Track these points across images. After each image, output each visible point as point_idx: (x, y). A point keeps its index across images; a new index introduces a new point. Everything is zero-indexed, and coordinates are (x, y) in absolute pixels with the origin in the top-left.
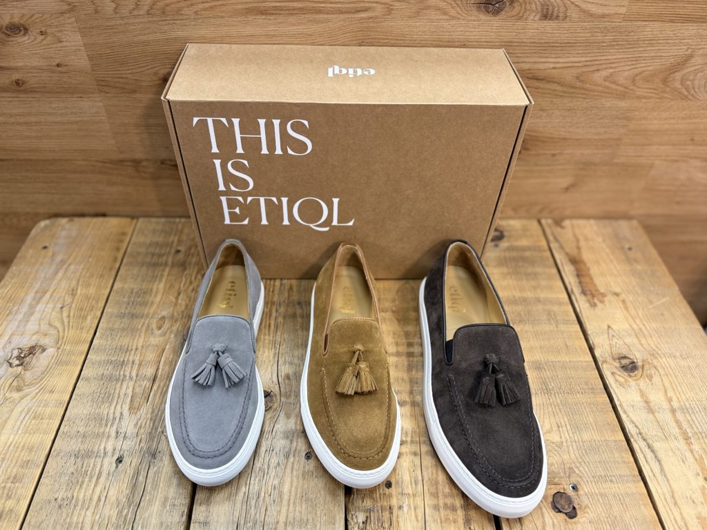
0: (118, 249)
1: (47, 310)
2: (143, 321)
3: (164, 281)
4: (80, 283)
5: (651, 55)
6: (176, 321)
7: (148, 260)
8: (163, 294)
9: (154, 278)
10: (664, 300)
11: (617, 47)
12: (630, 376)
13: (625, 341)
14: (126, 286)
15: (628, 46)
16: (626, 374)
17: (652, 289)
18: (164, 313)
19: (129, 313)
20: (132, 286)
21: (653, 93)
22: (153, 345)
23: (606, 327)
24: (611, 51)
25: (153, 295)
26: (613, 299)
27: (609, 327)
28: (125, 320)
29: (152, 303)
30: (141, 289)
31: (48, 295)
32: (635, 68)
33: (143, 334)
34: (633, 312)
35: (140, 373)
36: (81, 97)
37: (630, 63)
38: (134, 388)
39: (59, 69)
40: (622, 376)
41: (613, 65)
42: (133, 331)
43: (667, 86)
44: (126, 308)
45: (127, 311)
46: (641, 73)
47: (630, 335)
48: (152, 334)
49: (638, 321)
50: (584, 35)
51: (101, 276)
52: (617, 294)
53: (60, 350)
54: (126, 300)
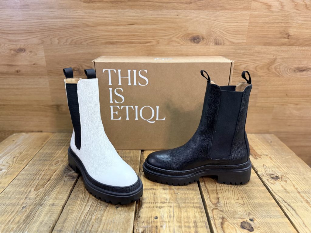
0: (44, 141)
1: (7, 158)
2: (49, 162)
3: (61, 150)
4: (25, 150)
5: (260, 58)
6: (64, 162)
7: (56, 144)
8: (60, 154)
9: (57, 149)
10: (288, 157)
11: (246, 55)
12: (276, 181)
13: (272, 169)
14: (45, 151)
15: (250, 55)
16: (274, 180)
17: (283, 153)
18: (59, 160)
19: (43, 160)
20: (47, 151)
21: (264, 74)
22: (51, 169)
23: (262, 165)
24: (244, 57)
25: (56, 154)
26: (266, 157)
27: (264, 165)
28: (41, 162)
29: (55, 157)
30: (51, 153)
31: (9, 154)
32: (255, 64)
33: (48, 166)
34: (275, 160)
35: (43, 178)
36: (40, 77)
37: (253, 62)
38: (38, 183)
39: (34, 66)
40: (272, 181)
41: (246, 63)
42: (44, 165)
43: (270, 71)
44: (43, 158)
45: (43, 159)
46: (258, 66)
47: (274, 168)
48: (52, 166)
49: (277, 163)
50: (232, 51)
51: (35, 148)
52: (267, 155)
53: (8, 171)
54: (43, 155)
